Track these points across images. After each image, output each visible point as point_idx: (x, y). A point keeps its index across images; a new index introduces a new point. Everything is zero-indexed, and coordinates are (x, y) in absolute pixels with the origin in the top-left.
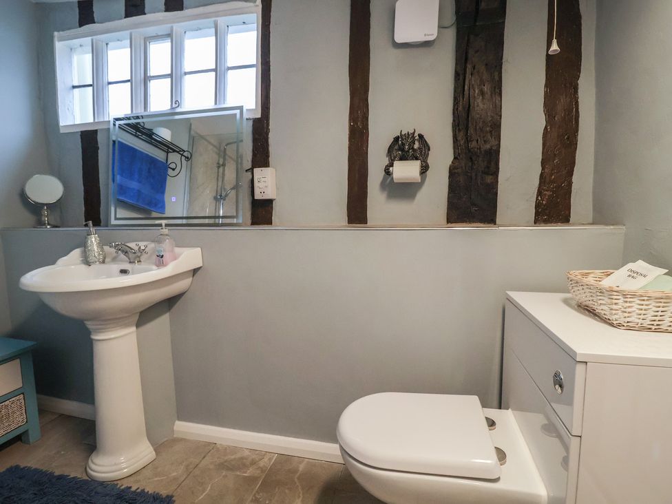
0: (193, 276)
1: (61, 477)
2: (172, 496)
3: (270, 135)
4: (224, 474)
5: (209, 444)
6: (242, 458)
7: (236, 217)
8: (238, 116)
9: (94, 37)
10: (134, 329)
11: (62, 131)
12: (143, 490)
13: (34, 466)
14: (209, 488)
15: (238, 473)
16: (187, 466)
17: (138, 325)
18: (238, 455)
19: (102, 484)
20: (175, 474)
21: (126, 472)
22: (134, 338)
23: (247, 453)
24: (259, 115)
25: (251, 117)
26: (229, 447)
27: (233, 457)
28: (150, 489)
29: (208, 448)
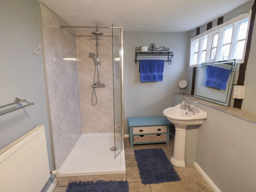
0: (204, 121)
1: (166, 157)
2: (181, 179)
3: (246, 71)
4: (196, 186)
5: (201, 175)
6: (206, 187)
7: (225, 103)
8: (234, 63)
9: (200, 38)
10: (185, 130)
11: (190, 67)
12: (177, 172)
13: (164, 151)
14: (190, 185)
15: (200, 189)
16: (190, 176)
17: (187, 129)
18: (205, 185)
19: (171, 164)
20: (186, 175)
21: (177, 165)
22: (185, 132)
23: (209, 187)
24: (243, 62)
25: (240, 63)
26: (205, 181)
27: (203, 184)
28: (178, 173)
29: (200, 176)
